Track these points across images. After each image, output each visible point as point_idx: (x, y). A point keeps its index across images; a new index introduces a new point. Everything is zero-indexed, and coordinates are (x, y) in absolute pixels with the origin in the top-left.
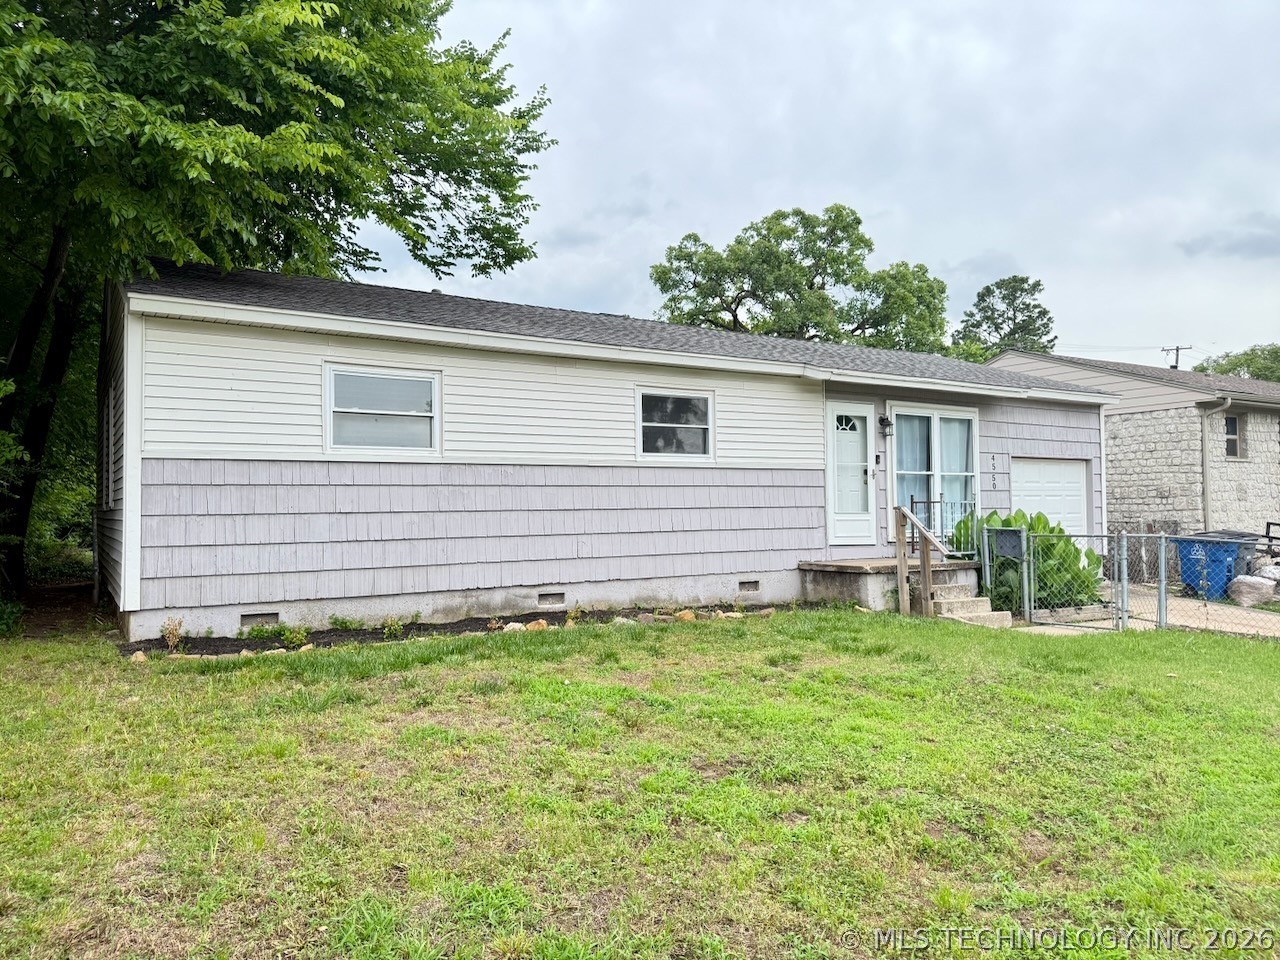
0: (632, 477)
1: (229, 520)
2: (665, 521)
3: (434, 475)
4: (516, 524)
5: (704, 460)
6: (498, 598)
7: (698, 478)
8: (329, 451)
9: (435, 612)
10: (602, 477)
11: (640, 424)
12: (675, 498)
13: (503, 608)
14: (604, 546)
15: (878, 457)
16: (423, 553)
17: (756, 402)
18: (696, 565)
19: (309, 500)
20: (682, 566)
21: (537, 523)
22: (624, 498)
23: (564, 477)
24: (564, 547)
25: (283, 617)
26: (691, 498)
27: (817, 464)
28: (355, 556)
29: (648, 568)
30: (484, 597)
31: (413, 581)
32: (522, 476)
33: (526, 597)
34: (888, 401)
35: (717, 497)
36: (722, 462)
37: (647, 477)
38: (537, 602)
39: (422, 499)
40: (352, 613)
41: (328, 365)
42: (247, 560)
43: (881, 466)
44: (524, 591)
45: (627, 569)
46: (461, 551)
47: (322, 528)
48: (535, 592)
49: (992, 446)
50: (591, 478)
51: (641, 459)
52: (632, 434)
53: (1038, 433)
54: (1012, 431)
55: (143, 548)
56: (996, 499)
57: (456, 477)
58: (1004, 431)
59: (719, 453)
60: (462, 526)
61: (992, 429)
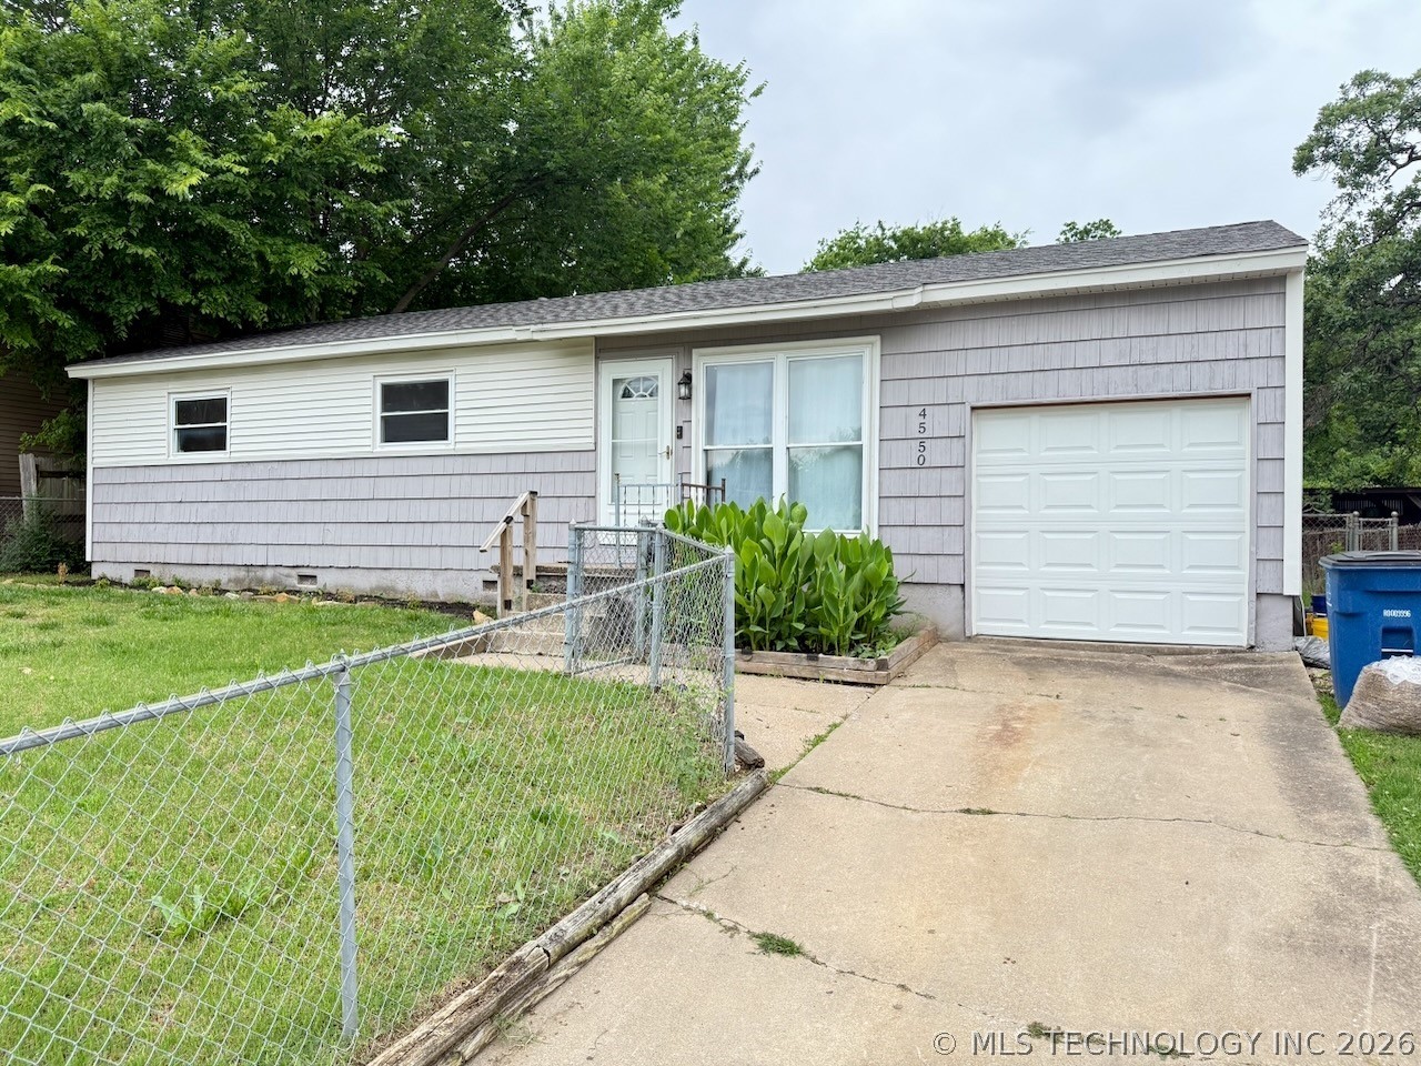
0: (371, 468)
1: (127, 506)
2: (401, 511)
3: (226, 472)
4: (277, 512)
5: (443, 447)
6: (269, 574)
7: (438, 466)
8: (171, 458)
9: (230, 581)
10: (346, 469)
11: (379, 414)
12: (413, 488)
13: (272, 583)
14: (347, 535)
15: (680, 430)
16: (220, 534)
17: (500, 376)
18: (434, 558)
19: (161, 493)
20: (419, 558)
21: (294, 512)
22: (364, 489)
23: (315, 470)
24: (311, 534)
25: (152, 573)
26: (430, 487)
27: (588, 443)
28: (185, 534)
29: (384, 558)
30: (260, 573)
31: (214, 556)
32: (281, 471)
33: (288, 576)
34: (694, 350)
35: (458, 487)
36: (462, 448)
37: (385, 468)
38: (296, 582)
39: (220, 492)
41: (173, 396)
42: (136, 533)
43: (684, 442)
44: (287, 571)
45: (364, 558)
46: (244, 534)
47: (168, 513)
48: (294, 572)
49: (922, 393)
50: (336, 469)
51: (379, 449)
52: (369, 425)
53: (1055, 357)
54: (976, 362)
55: (93, 523)
56: (926, 482)
57: (240, 473)
58: (955, 364)
59: (459, 438)
60: (243, 513)
61: (923, 366)
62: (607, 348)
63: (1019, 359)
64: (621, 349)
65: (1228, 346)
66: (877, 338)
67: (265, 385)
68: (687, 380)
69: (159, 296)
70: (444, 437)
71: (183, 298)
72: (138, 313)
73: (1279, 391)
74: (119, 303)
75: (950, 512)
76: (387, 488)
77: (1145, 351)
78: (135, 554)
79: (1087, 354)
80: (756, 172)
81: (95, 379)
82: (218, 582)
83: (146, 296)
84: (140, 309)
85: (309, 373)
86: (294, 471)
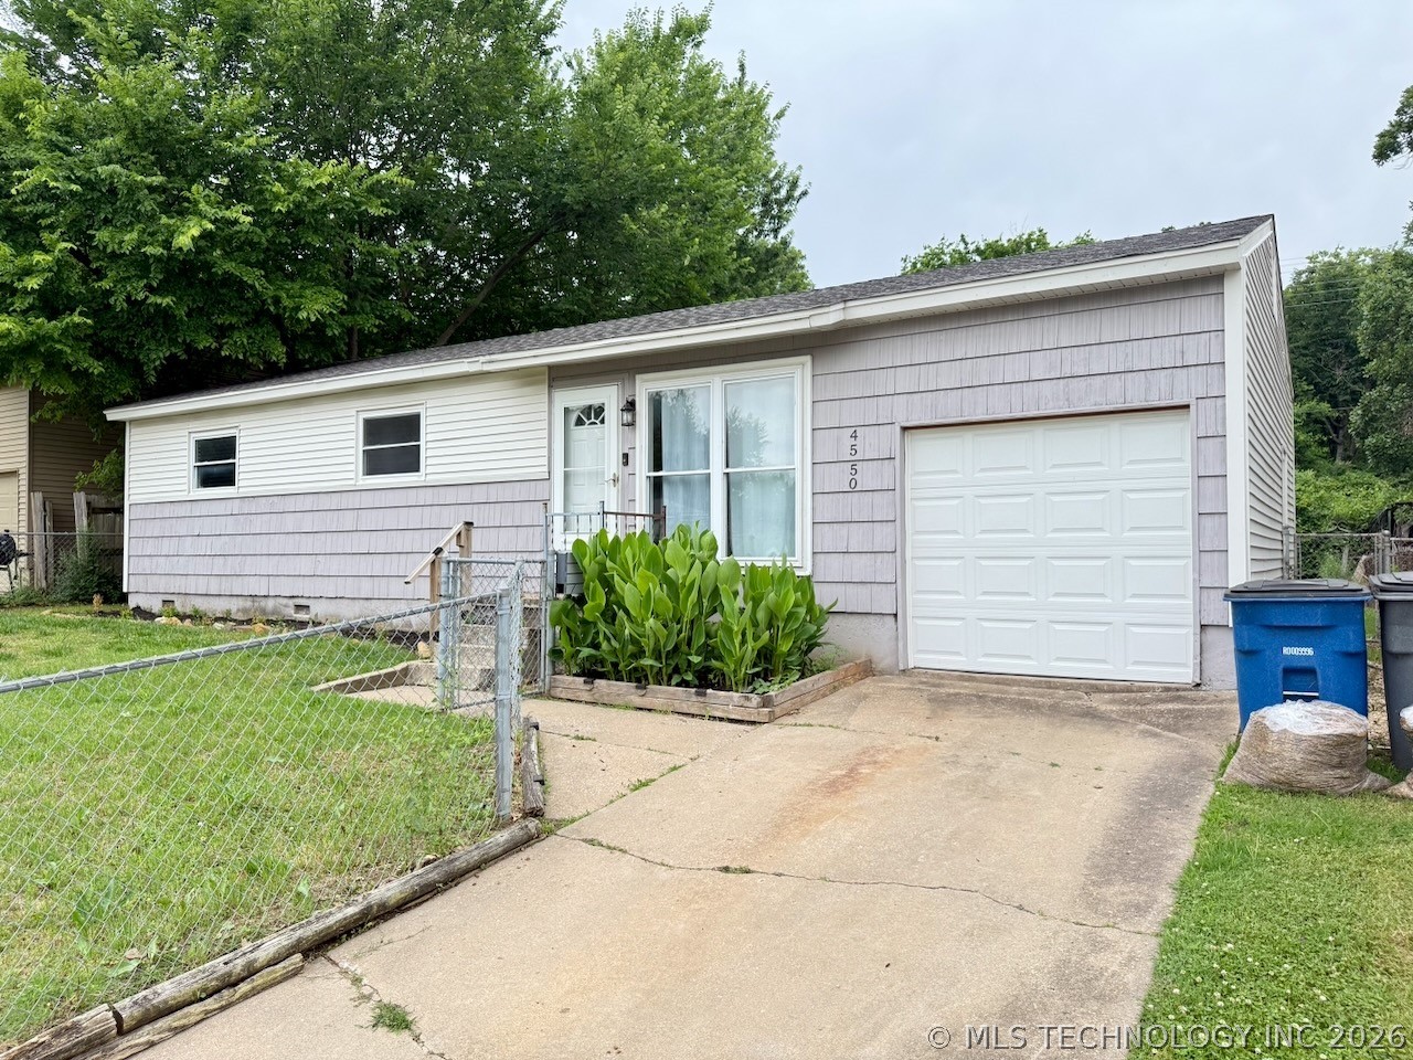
0: (354, 500)
1: (156, 540)
2: (379, 543)
3: (235, 507)
4: (277, 545)
5: (416, 479)
6: (270, 604)
7: (412, 497)
8: (192, 493)
9: (238, 610)
10: (334, 501)
11: (361, 448)
12: (390, 519)
13: (273, 614)
14: (334, 565)
15: (626, 456)
16: (231, 566)
17: (466, 408)
19: (183, 528)
20: (395, 589)
21: (289, 545)
22: (348, 520)
23: (308, 503)
24: (305, 566)
25: (176, 604)
26: (404, 519)
27: (542, 472)
28: (202, 566)
29: (366, 588)
30: (263, 603)
31: (226, 586)
32: (280, 505)
33: (286, 606)
34: (638, 377)
35: (429, 517)
36: (432, 480)
37: (367, 500)
38: (293, 612)
39: (229, 526)
40: (202, 605)
41: (193, 435)
42: (163, 565)
43: (629, 469)
44: (285, 601)
45: (349, 588)
46: (250, 566)
47: (188, 546)
48: (291, 602)
49: (852, 414)
50: (325, 503)
51: (361, 482)
52: (352, 459)
53: (984, 372)
54: (905, 380)
55: (129, 556)
56: (857, 506)
57: (248, 507)
58: (884, 382)
59: (430, 470)
60: (249, 545)
61: (853, 385)
62: (559, 376)
63: (948, 376)
64: (573, 377)
65: (1165, 354)
66: (807, 359)
67: (267, 423)
68: (630, 406)
69: (184, 341)
70: (418, 470)
71: (205, 342)
72: (165, 358)
73: (1219, 401)
74: (149, 349)
75: (883, 537)
76: (369, 520)
77: (1076, 362)
78: (162, 585)
79: (1015, 368)
80: (805, 193)
81: (132, 421)
82: (229, 612)
83: (173, 342)
84: (168, 354)
85: (302, 410)
86: (290, 504)
